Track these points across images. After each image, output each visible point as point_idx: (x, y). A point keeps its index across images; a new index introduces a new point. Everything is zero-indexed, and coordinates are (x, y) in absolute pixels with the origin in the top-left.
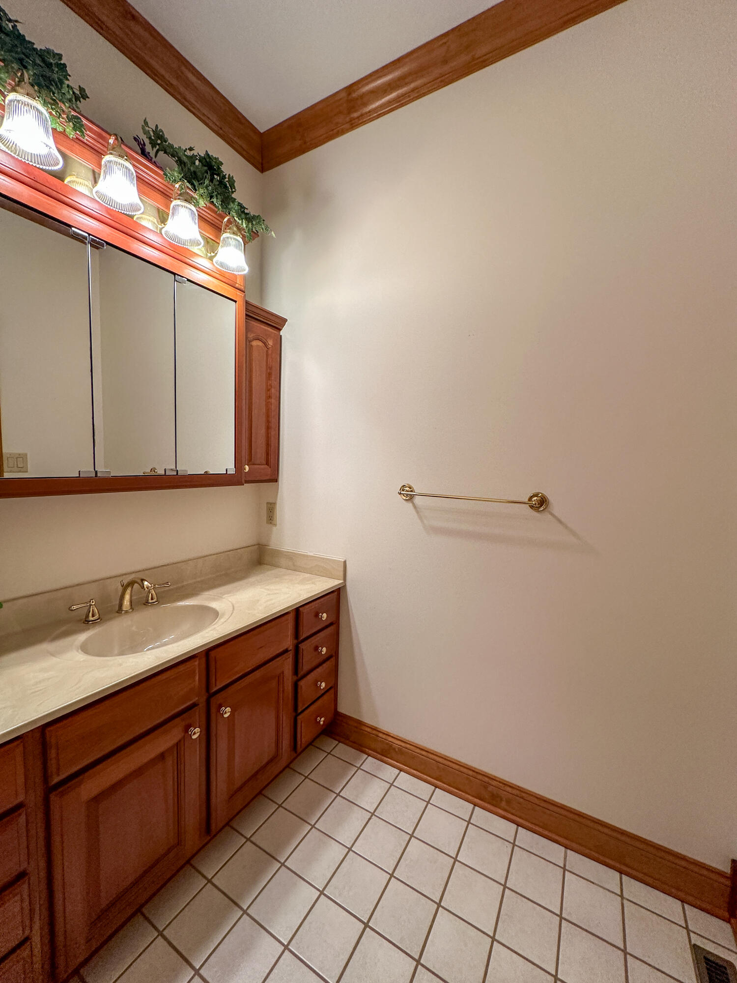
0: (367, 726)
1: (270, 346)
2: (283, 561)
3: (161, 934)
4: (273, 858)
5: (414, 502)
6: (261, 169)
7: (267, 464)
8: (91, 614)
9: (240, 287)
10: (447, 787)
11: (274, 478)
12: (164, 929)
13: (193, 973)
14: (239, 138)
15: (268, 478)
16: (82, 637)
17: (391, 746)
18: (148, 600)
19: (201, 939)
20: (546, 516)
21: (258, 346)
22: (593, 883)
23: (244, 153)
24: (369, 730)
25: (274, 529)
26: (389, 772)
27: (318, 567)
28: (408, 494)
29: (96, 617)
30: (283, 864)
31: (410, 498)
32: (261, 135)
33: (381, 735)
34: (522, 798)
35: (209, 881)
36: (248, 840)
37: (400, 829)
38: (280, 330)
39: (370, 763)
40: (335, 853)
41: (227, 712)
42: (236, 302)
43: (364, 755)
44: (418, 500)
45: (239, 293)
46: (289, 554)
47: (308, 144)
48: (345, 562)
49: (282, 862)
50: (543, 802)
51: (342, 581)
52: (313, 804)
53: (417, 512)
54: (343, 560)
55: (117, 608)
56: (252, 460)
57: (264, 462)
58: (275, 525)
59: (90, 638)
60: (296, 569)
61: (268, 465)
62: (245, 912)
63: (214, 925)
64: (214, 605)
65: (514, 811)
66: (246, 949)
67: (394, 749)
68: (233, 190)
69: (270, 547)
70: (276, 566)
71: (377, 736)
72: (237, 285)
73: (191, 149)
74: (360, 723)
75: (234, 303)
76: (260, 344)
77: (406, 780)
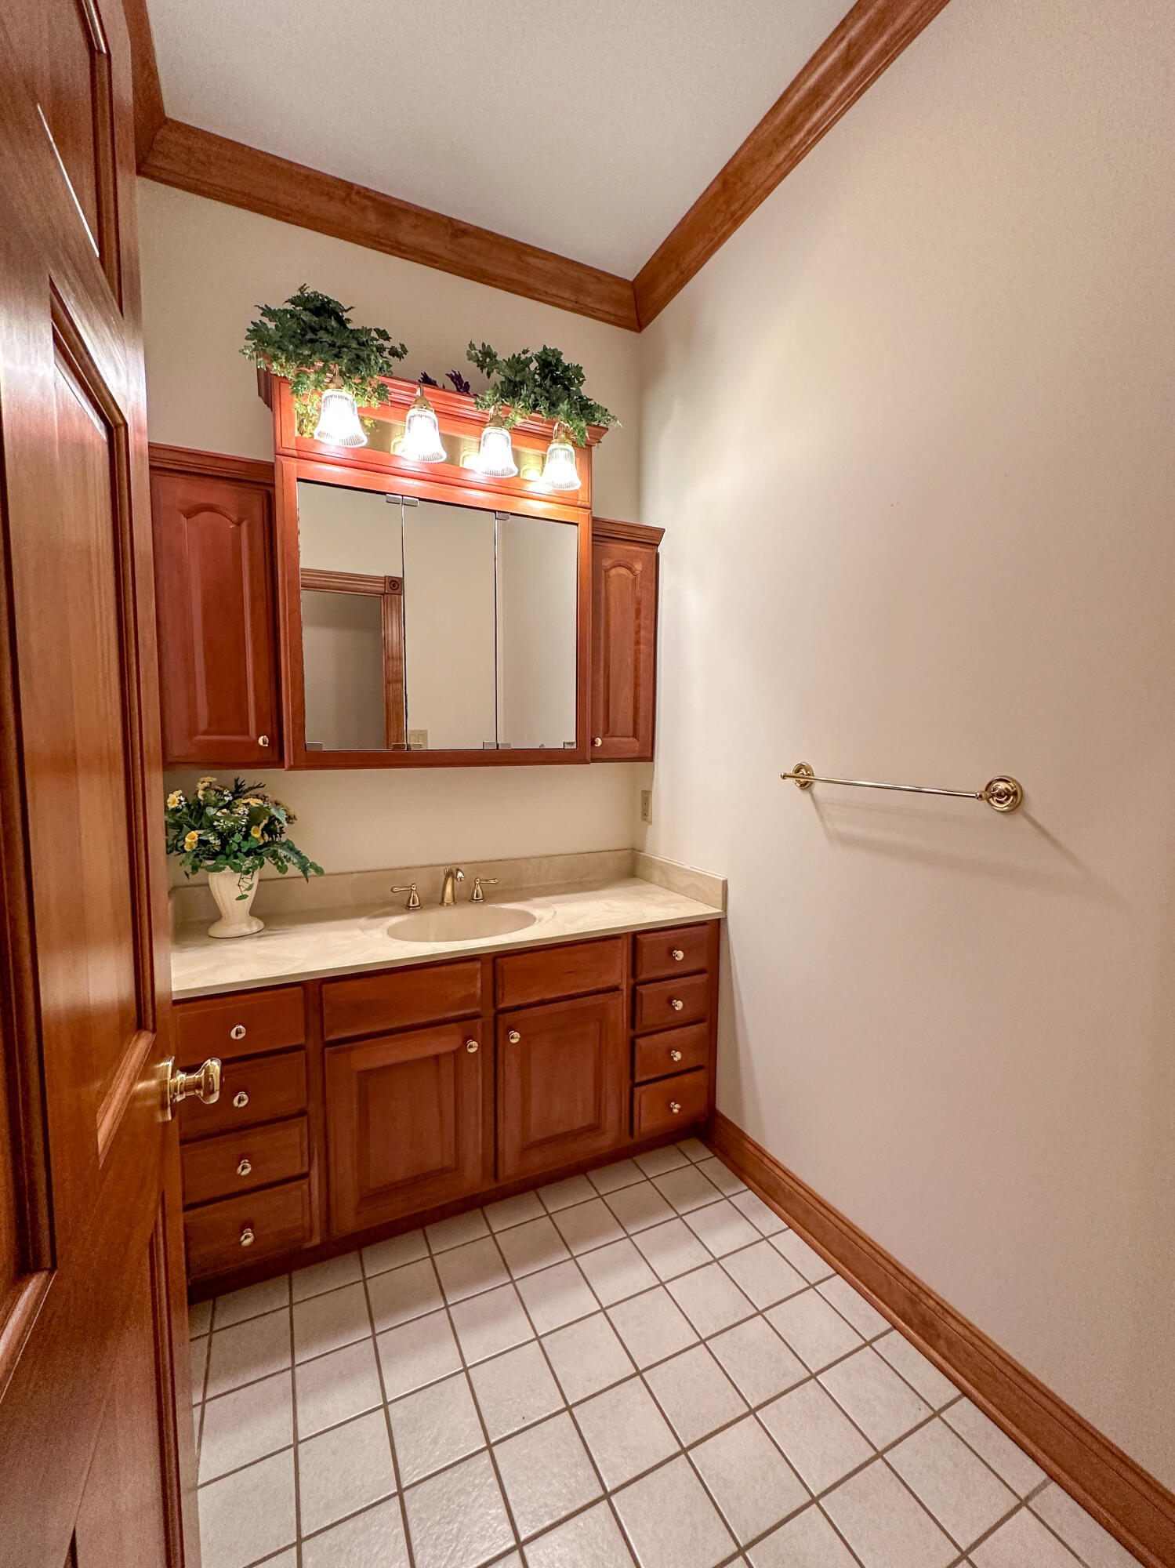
0: (750, 1143)
1: (637, 572)
2: (657, 875)
3: (431, 1257)
4: (567, 1246)
5: (813, 792)
6: (638, 327)
7: (633, 736)
8: (411, 901)
9: (583, 504)
10: (854, 1278)
11: (647, 755)
12: (436, 1254)
13: (443, 1306)
14: (601, 302)
15: (634, 755)
16: (394, 920)
17: (779, 1184)
18: (473, 896)
19: (462, 1283)
20: (1020, 822)
21: (620, 575)
22: (1077, 1557)
23: (612, 318)
24: (751, 1148)
25: (650, 827)
26: (770, 1221)
27: (693, 885)
28: (803, 778)
29: (417, 904)
30: (574, 1258)
31: (805, 786)
32: (632, 283)
33: (766, 1161)
34: (973, 1345)
35: (493, 1235)
36: (549, 1215)
37: (746, 1296)
38: (658, 545)
39: (747, 1198)
40: (640, 1277)
41: (515, 1037)
42: (577, 524)
43: (744, 1185)
44: (818, 788)
45: (581, 512)
46: (662, 864)
47: (686, 272)
48: (725, 883)
49: (575, 1255)
50: (1013, 1371)
51: (721, 911)
52: (642, 1212)
53: (817, 809)
54: (722, 879)
55: (440, 900)
56: (611, 731)
57: (631, 734)
58: (651, 823)
59: (402, 923)
60: (669, 887)
61: (636, 738)
62: (513, 1282)
63: (479, 1276)
64: (537, 913)
65: (958, 1364)
66: (497, 1315)
67: (783, 1190)
68: (581, 379)
69: (646, 854)
70: (648, 880)
71: (762, 1162)
72: (579, 503)
73: (525, 352)
74: (742, 1134)
75: (575, 526)
76: (623, 571)
77: (791, 1242)
